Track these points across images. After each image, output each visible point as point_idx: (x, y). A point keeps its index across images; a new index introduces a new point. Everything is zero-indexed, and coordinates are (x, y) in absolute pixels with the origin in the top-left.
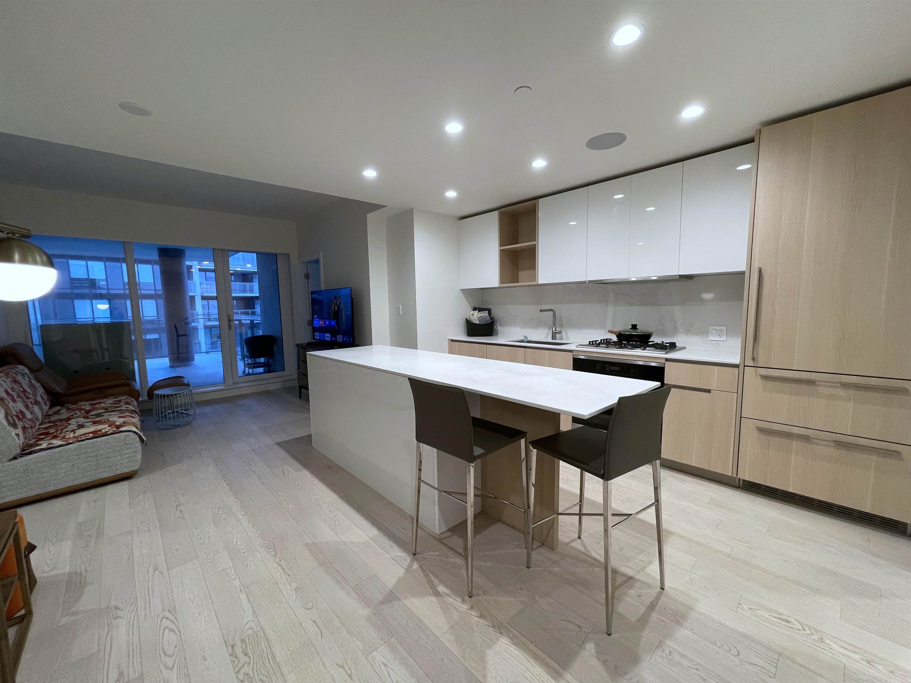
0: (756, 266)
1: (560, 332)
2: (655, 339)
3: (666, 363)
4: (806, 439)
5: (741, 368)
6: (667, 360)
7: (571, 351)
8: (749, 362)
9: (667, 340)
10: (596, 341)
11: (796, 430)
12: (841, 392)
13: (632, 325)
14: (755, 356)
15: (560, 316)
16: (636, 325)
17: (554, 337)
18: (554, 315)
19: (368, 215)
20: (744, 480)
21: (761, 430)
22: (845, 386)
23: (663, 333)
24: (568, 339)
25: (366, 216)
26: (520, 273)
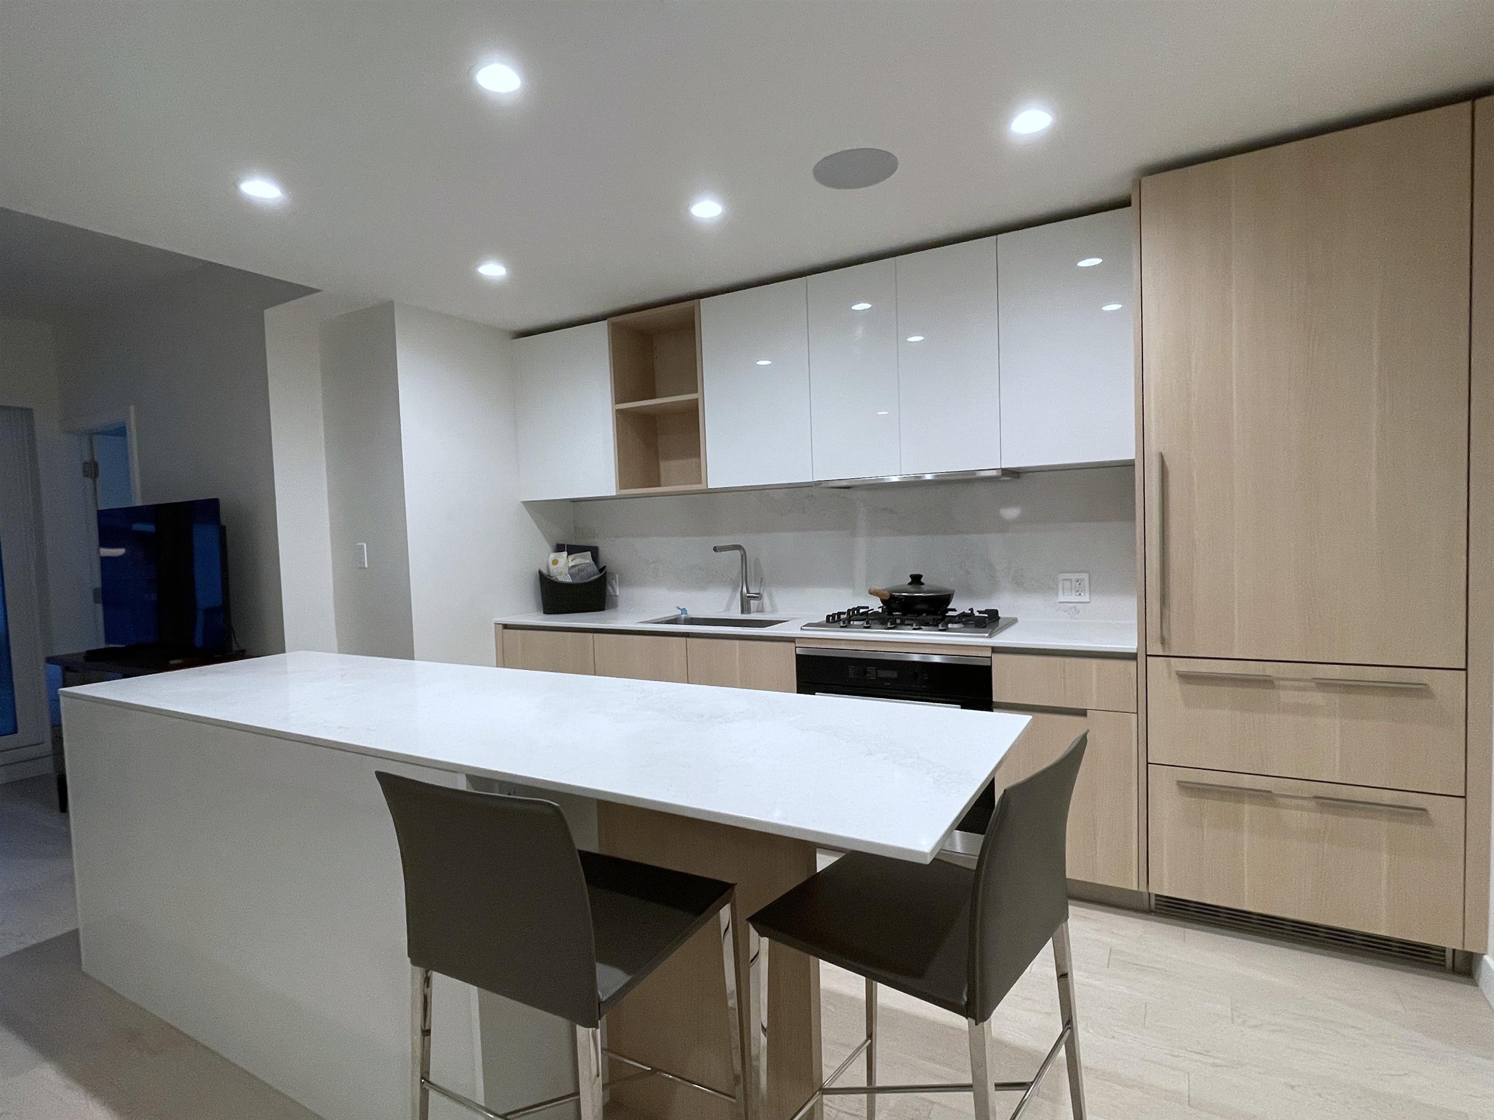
0: (1153, 448)
1: (758, 597)
2: (958, 606)
4: (1265, 797)
5: (1141, 658)
6: (995, 650)
7: (791, 640)
8: (1155, 648)
9: (979, 606)
10: (839, 614)
11: (1246, 782)
12: (1318, 698)
13: (912, 576)
14: (1166, 636)
15: (757, 562)
16: (921, 576)
17: (745, 609)
18: (744, 557)
19: (268, 313)
20: (1157, 895)
21: (1187, 788)
22: (1325, 685)
23: (971, 593)
24: (774, 610)
25: (262, 313)
26: (663, 465)
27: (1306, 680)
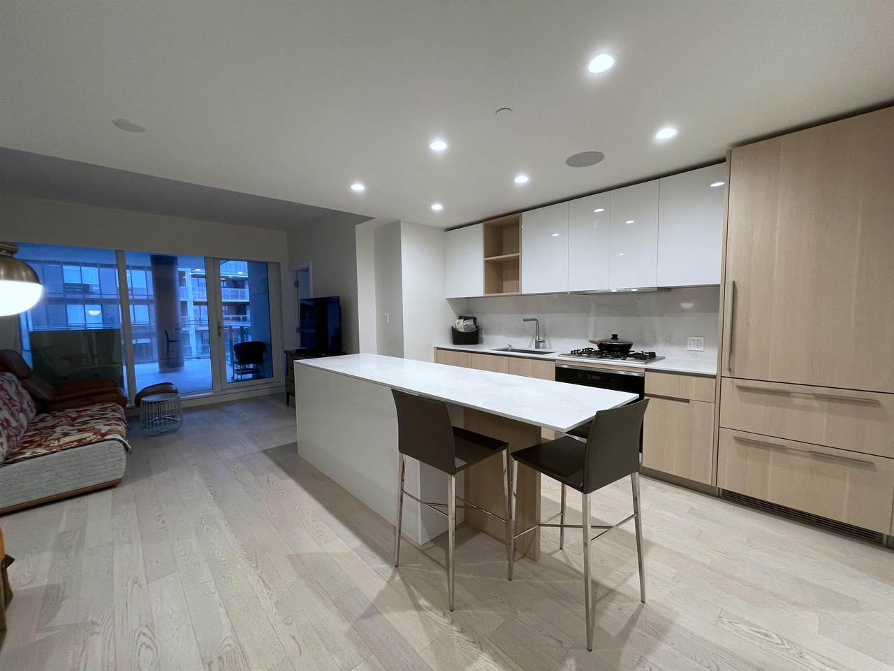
0: (730, 279)
1: (543, 341)
2: (635, 349)
3: (647, 374)
4: (782, 449)
5: (719, 378)
6: (647, 370)
7: (554, 360)
8: (726, 373)
9: (647, 350)
10: (578, 351)
11: (772, 440)
12: (815, 403)
13: (613, 335)
14: (731, 367)
15: (544, 326)
16: (617, 335)
17: (537, 346)
18: (538, 324)
19: (357, 226)
20: (723, 490)
21: (739, 440)
22: (819, 397)
23: (644, 344)
24: (551, 348)
25: (354, 227)
26: (505, 283)
27: (810, 394)
